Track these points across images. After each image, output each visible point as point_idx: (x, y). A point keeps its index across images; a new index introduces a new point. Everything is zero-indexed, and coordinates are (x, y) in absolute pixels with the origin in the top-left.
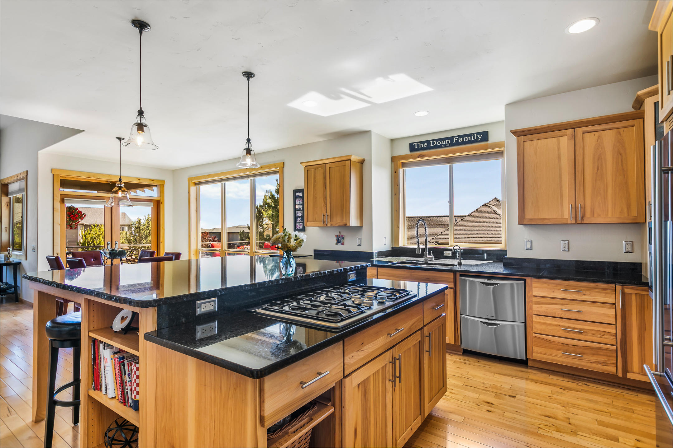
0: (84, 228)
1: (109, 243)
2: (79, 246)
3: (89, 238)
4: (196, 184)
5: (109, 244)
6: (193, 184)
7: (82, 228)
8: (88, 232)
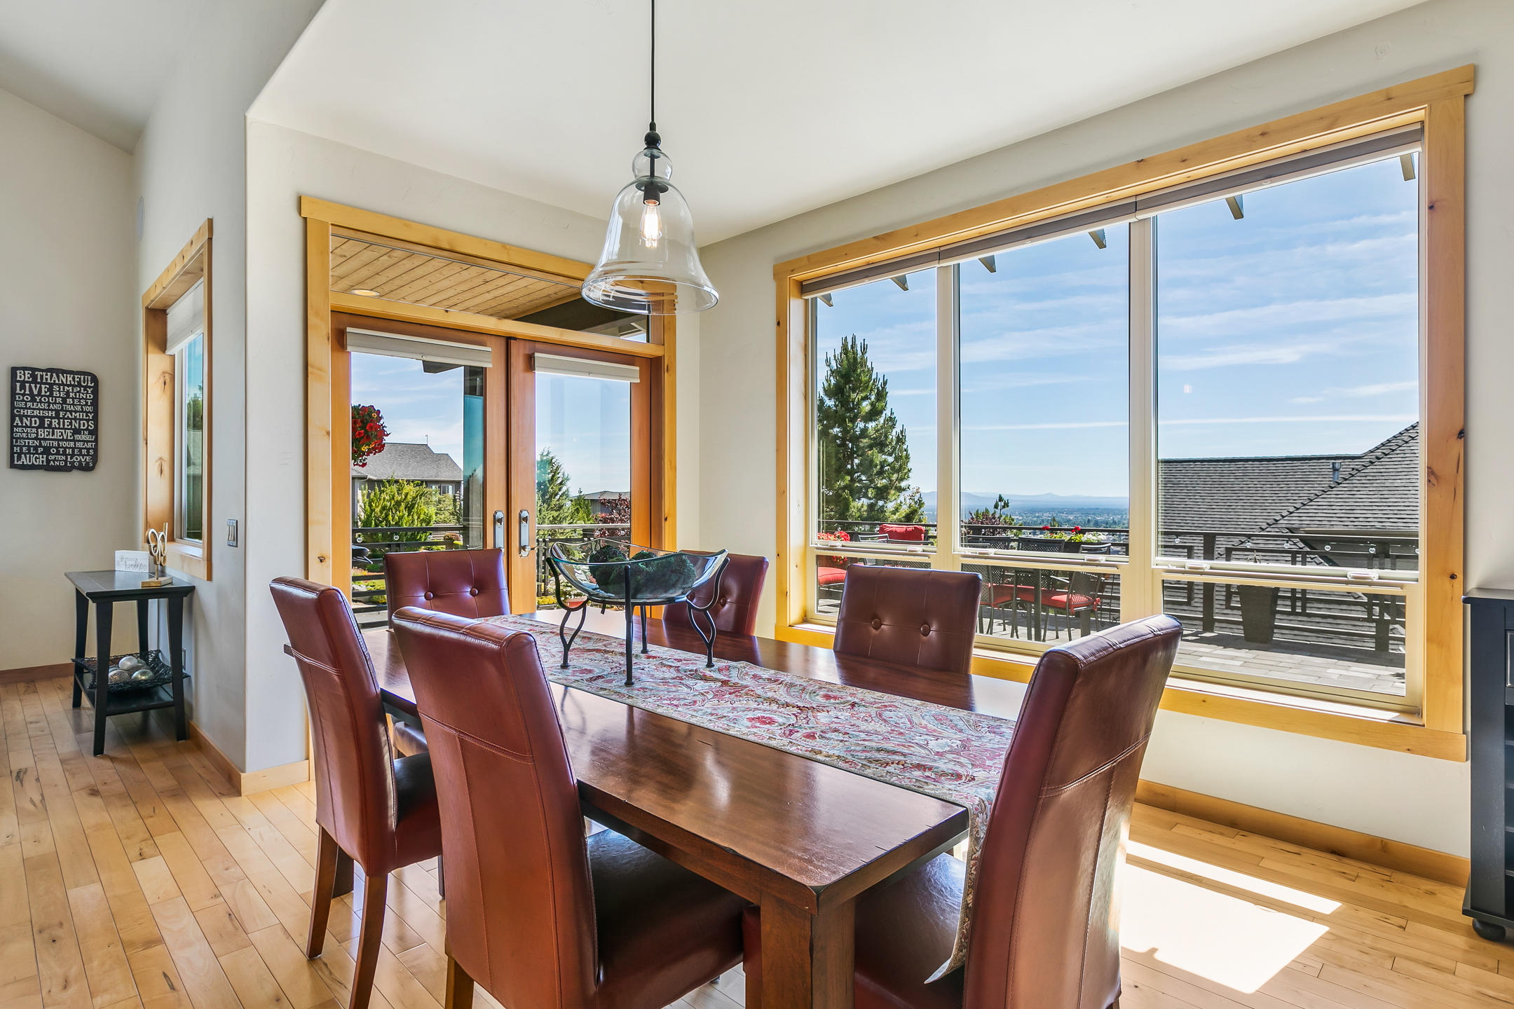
0: (367, 487)
1: (500, 515)
2: (357, 526)
3: (378, 510)
4: (804, 288)
5: (500, 521)
6: (795, 290)
7: (363, 486)
8: (375, 494)
